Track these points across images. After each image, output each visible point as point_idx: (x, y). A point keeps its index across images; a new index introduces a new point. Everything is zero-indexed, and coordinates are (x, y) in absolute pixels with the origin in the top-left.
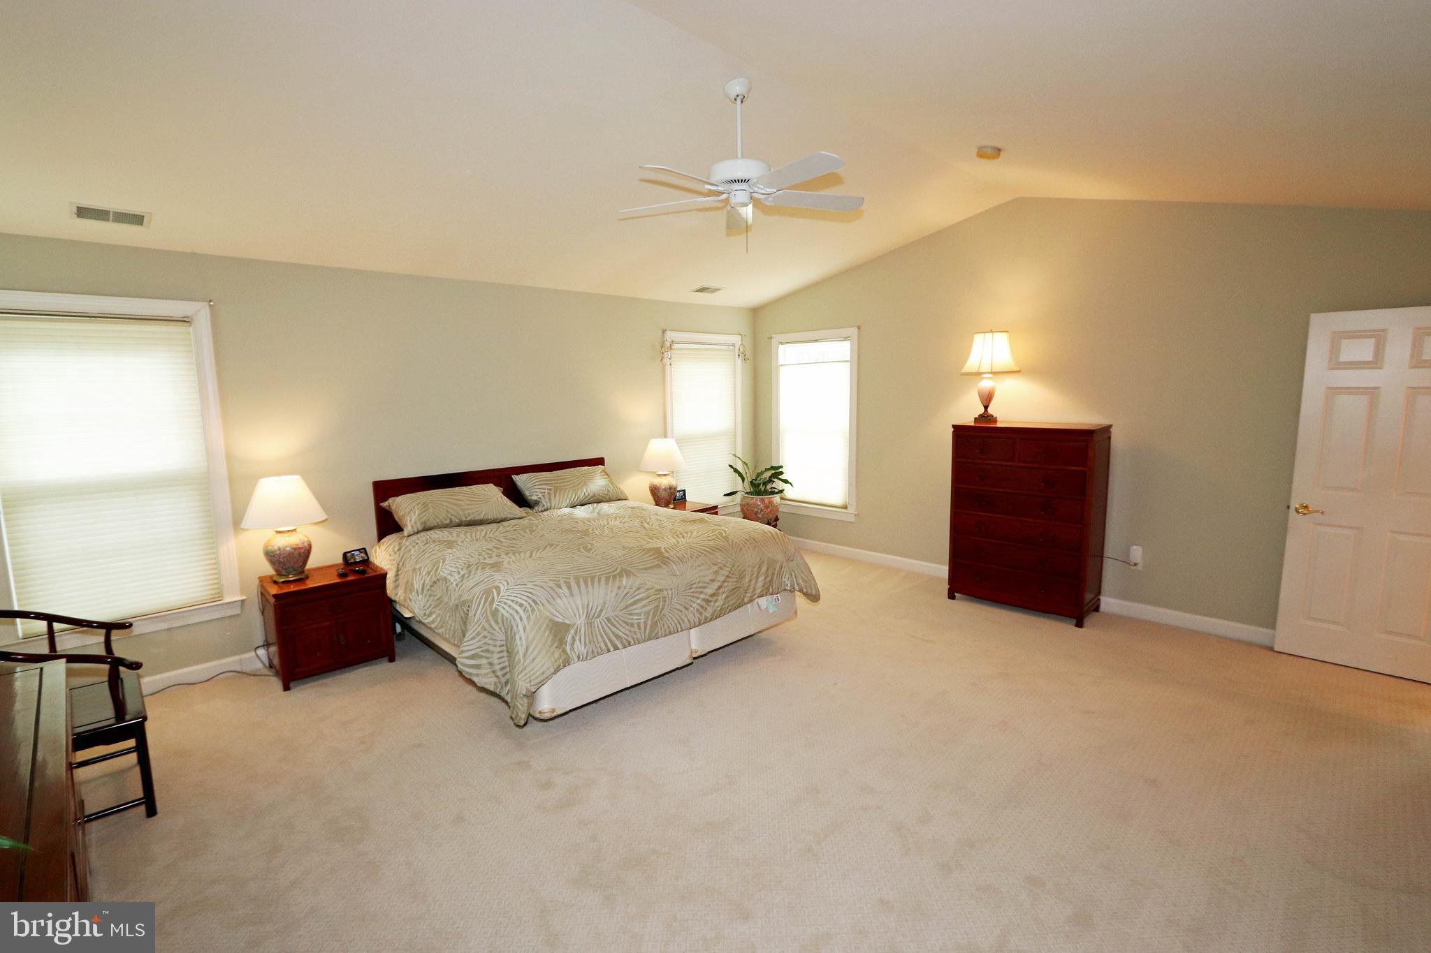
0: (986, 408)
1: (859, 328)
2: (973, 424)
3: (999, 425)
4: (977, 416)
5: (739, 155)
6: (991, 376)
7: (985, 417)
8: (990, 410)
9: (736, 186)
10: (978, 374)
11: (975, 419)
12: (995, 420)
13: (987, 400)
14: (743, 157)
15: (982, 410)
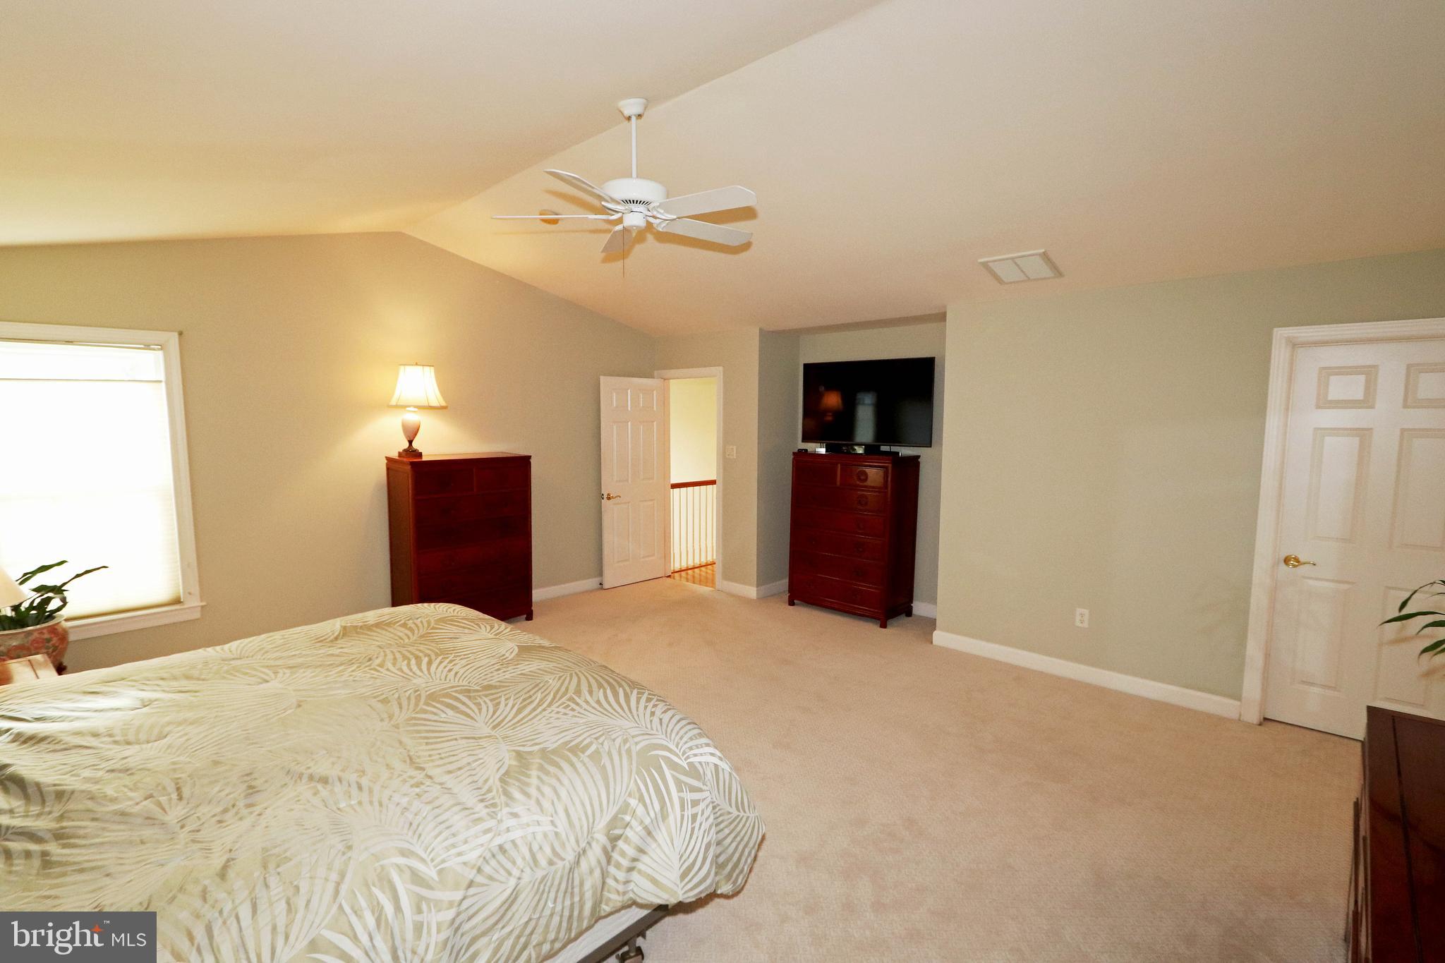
0: (410, 442)
1: (181, 334)
2: (397, 458)
3: (424, 459)
4: (401, 451)
5: (634, 174)
6: (416, 410)
7: (411, 452)
8: (415, 445)
9: (633, 207)
10: (401, 407)
11: (399, 453)
12: (420, 455)
13: (412, 434)
14: (637, 177)
15: (406, 445)
